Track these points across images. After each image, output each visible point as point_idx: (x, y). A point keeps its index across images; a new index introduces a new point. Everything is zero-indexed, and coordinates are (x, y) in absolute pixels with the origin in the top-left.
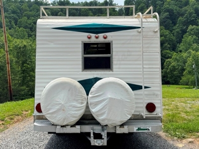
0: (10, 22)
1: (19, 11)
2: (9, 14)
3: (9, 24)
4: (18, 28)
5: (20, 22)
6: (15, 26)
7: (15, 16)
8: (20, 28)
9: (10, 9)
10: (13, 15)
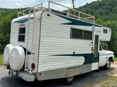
0: (107, 11)
1: (113, 3)
2: (107, 6)
3: (106, 12)
4: (111, 14)
5: (114, 10)
6: (110, 13)
7: (110, 7)
8: (112, 13)
9: (108, 4)
10: (109, 7)
